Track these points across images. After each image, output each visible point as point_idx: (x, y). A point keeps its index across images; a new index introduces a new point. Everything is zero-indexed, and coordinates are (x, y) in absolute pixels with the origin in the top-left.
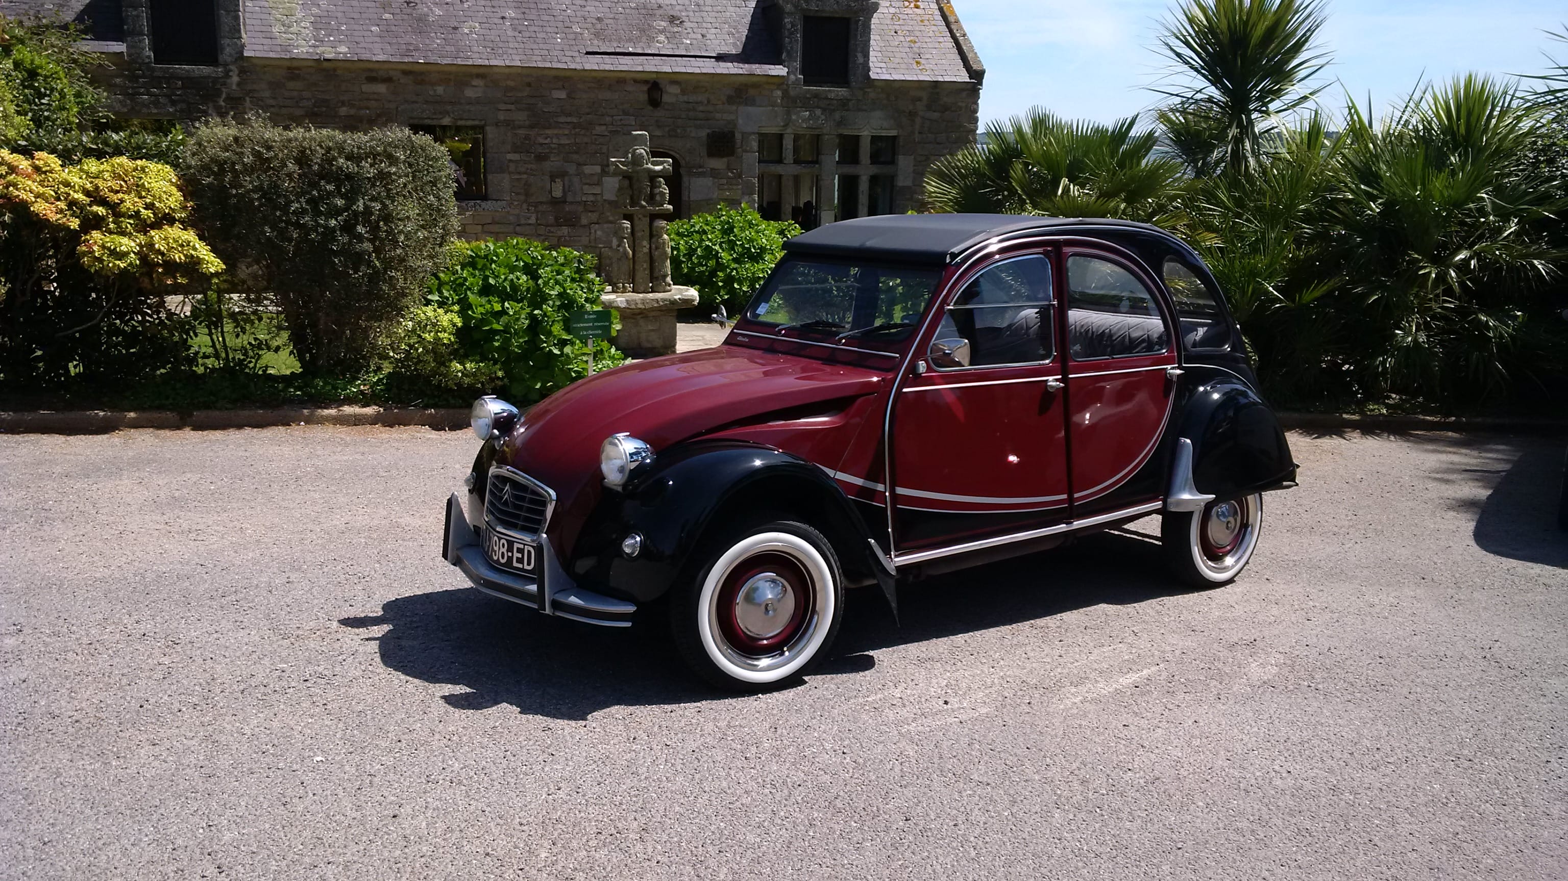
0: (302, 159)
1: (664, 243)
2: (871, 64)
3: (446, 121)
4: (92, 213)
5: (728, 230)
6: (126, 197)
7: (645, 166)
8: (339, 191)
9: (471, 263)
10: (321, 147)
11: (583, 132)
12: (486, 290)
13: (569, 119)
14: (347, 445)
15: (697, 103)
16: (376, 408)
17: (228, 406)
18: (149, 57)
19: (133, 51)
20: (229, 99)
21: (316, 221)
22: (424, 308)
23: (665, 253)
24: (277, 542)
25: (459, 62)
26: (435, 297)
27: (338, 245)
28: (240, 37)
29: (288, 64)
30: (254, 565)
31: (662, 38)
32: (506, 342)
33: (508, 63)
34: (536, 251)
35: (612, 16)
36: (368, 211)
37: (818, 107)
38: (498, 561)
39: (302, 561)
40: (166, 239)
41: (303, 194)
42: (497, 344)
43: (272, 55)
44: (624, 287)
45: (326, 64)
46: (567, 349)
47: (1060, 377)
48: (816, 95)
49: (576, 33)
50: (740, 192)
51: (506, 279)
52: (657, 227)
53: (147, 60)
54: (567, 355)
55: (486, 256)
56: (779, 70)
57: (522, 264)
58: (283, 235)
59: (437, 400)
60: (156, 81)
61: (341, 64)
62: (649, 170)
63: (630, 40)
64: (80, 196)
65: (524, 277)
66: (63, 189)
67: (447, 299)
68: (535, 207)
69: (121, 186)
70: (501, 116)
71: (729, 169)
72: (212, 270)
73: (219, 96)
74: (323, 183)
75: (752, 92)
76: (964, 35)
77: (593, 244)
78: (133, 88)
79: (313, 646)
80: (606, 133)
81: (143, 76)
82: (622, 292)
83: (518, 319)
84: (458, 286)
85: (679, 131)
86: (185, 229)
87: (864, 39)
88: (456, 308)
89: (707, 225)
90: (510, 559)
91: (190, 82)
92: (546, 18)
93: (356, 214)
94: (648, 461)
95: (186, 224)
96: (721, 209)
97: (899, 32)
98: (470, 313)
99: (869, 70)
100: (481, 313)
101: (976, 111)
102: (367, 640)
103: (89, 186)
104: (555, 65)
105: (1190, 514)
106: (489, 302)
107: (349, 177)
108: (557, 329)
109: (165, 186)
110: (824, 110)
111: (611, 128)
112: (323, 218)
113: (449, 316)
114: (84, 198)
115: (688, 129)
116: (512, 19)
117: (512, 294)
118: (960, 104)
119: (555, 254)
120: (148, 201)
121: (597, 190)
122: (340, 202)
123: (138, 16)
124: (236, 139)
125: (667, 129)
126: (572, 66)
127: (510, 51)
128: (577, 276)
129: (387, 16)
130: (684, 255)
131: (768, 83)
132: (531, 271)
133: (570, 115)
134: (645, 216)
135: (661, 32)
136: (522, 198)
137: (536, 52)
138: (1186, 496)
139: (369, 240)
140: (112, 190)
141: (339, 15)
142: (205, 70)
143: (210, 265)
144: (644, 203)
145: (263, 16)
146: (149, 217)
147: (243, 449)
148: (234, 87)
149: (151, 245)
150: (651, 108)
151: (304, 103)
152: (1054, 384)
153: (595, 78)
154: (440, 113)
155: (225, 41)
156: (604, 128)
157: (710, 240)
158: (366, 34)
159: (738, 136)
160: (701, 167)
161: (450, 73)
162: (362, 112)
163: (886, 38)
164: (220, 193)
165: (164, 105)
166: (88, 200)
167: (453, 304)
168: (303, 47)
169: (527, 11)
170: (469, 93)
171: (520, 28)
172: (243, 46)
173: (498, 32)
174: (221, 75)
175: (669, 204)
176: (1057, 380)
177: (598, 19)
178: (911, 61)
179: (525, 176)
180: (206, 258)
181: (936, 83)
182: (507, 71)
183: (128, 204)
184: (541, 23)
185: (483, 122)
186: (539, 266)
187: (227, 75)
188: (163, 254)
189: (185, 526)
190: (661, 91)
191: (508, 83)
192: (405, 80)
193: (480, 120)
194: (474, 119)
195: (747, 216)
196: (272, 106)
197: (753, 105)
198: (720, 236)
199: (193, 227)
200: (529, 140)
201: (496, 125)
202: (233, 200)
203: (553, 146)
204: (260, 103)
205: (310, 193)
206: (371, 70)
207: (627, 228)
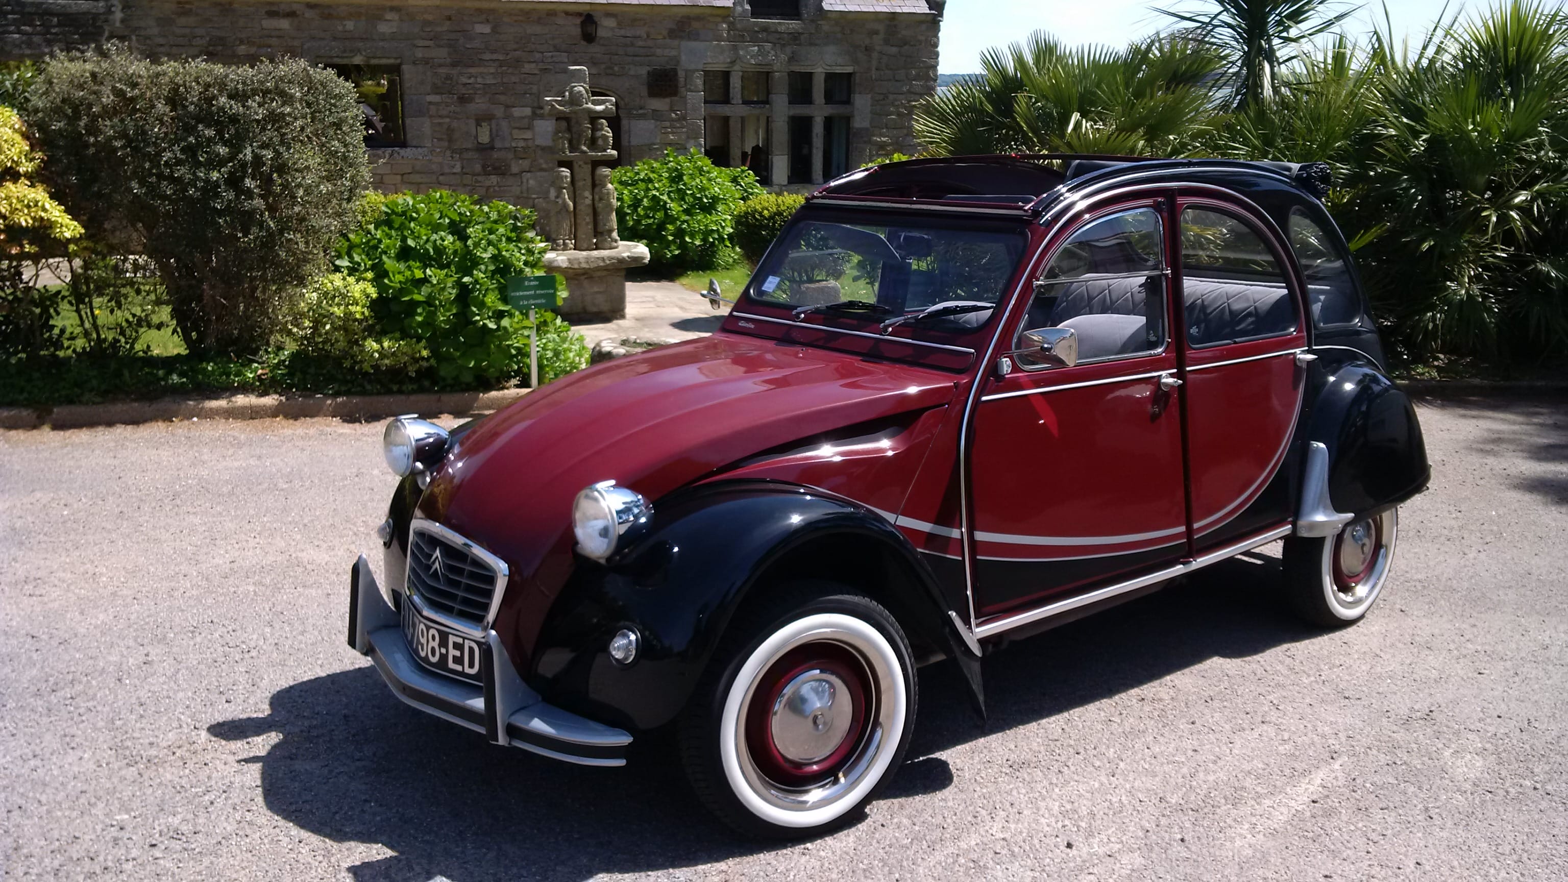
0: (175, 99)
1: (608, 194)
3: (358, 60)
5: (677, 177)
7: (585, 106)
8: (222, 138)
9: (386, 221)
10: (198, 83)
11: (510, 70)
12: (405, 254)
13: (495, 56)
14: (240, 445)
15: (635, 37)
16: (276, 397)
17: (98, 399)
21: (194, 174)
22: (330, 277)
23: (610, 205)
24: (139, 596)
26: (344, 263)
27: (222, 202)
30: (103, 634)
32: (431, 316)
34: (464, 206)
36: (258, 160)
37: (767, 41)
38: (426, 659)
39: (168, 625)
40: (8, 198)
41: (177, 141)
42: (419, 319)
44: (564, 244)
46: (505, 322)
47: (1175, 370)
48: (765, 29)
50: (685, 135)
51: (428, 240)
52: (601, 175)
54: (505, 328)
55: (404, 213)
57: (447, 221)
58: (153, 191)
59: (350, 385)
62: (590, 111)
65: (450, 238)
67: (359, 264)
68: (460, 154)
70: (419, 54)
71: (672, 110)
72: (68, 235)
73: (101, 34)
74: (200, 127)
75: (696, 25)
77: (525, 195)
79: (169, 776)
80: (536, 72)
81: (12, 12)
82: (564, 250)
83: (443, 289)
84: (372, 249)
85: (616, 68)
86: (32, 185)
88: (370, 275)
89: (653, 172)
90: (443, 658)
93: (243, 165)
94: (643, 520)
95: (33, 178)
96: (667, 155)
98: (386, 281)
100: (400, 282)
101: (936, 45)
102: (247, 761)
105: (1322, 540)
106: (409, 268)
107: (234, 119)
108: (491, 299)
109: (7, 133)
110: (774, 45)
111: (541, 66)
112: (203, 169)
113: (362, 285)
115: (627, 67)
117: (436, 259)
118: (920, 37)
119: (486, 209)
121: (528, 135)
122: (223, 150)
124: (94, 75)
125: (603, 66)
128: (513, 234)
130: (629, 207)
131: (712, 15)
132: (458, 230)
133: (495, 51)
134: (586, 163)
136: (446, 144)
138: (1320, 517)
139: (261, 196)
142: (84, 5)
143: (64, 229)
144: (584, 148)
147: (111, 454)
148: (118, 24)
150: (584, 43)
151: (198, 42)
152: (1171, 380)
153: (521, 10)
154: (351, 51)
156: (533, 65)
157: (657, 189)
159: (681, 74)
160: (641, 109)
161: (361, 6)
162: (263, 51)
164: (76, 143)
167: (366, 270)
170: (383, 28)
174: (102, 11)
175: (612, 149)
176: (1172, 375)
179: (447, 120)
180: (60, 220)
181: (894, 15)
182: (424, 3)
185: (399, 61)
186: (468, 224)
187: (109, 8)
189: (21, 574)
190: (595, 23)
191: (426, 16)
192: (309, 14)
193: (396, 58)
194: (389, 58)
195: (696, 162)
196: (162, 45)
197: (695, 40)
198: (668, 185)
199: (42, 182)
200: (451, 79)
201: (414, 63)
202: (92, 150)
203: (478, 86)
204: (148, 41)
205: (185, 140)
206: (271, 4)
207: (566, 177)
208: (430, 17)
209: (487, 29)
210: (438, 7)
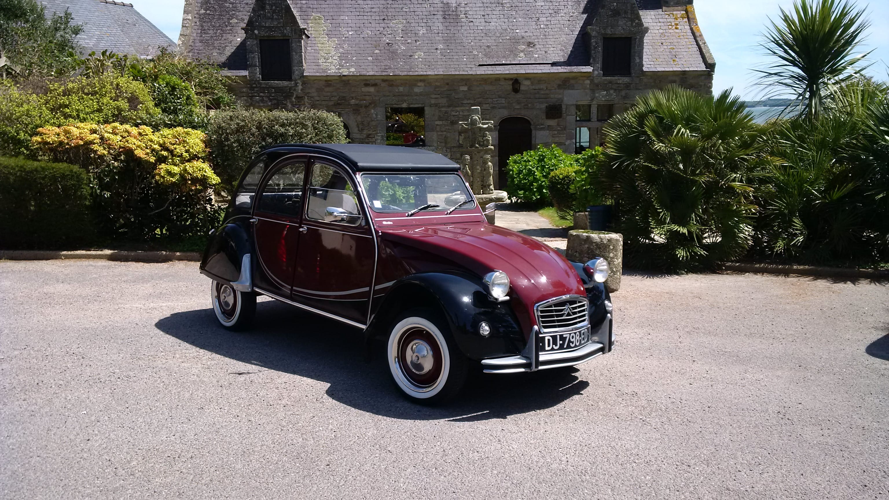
1: (489, 167)
2: (644, 63)
3: (405, 105)
4: (161, 154)
5: (541, 159)
6: (178, 147)
7: (478, 125)
10: (269, 120)
13: (469, 102)
15: (539, 89)
18: (259, 77)
19: (251, 75)
20: (297, 97)
23: (489, 172)
25: (411, 73)
28: (303, 66)
29: (325, 78)
31: (522, 55)
33: (436, 73)
35: (495, 44)
37: (612, 89)
40: (193, 167)
41: (259, 144)
43: (318, 74)
45: (344, 78)
48: (610, 82)
49: (475, 55)
50: (565, 138)
52: (485, 158)
53: (258, 79)
56: (588, 69)
60: (262, 90)
61: (351, 77)
62: (481, 128)
63: (504, 57)
64: (157, 147)
66: (149, 143)
68: (450, 149)
69: (176, 141)
70: (433, 102)
71: (558, 125)
73: (292, 96)
75: (572, 82)
76: (705, 43)
78: (252, 93)
80: (489, 108)
81: (256, 87)
85: (529, 106)
86: (204, 162)
87: (639, 48)
89: (531, 157)
91: (279, 90)
92: (460, 48)
95: (204, 160)
96: (540, 148)
97: (664, 44)
99: (643, 66)
101: (711, 87)
103: (161, 142)
104: (461, 73)
109: (198, 141)
110: (615, 90)
111: (491, 105)
114: (159, 147)
115: (535, 104)
116: (441, 49)
118: (701, 83)
120: (187, 148)
123: (254, 57)
125: (523, 104)
126: (470, 73)
127: (438, 67)
129: (377, 51)
130: (516, 174)
131: (582, 77)
133: (469, 99)
134: (478, 153)
135: (522, 51)
136: (443, 144)
137: (452, 66)
140: (171, 144)
141: (353, 52)
142: (285, 83)
143: (213, 180)
144: (477, 145)
145: (315, 55)
146: (187, 157)
148: (300, 91)
149: (185, 170)
150: (513, 93)
151: (333, 98)
153: (482, 78)
154: (401, 101)
155: (295, 68)
156: (488, 105)
157: (531, 166)
158: (364, 61)
159: (564, 107)
160: (542, 125)
161: (407, 80)
162: (362, 102)
163: (656, 47)
164: (221, 144)
165: (266, 101)
166: (160, 148)
168: (333, 69)
169: (450, 45)
170: (417, 90)
171: (445, 54)
172: (304, 70)
173: (433, 57)
174: (293, 85)
175: (492, 145)
177: (488, 46)
178: (670, 60)
179: (445, 133)
180: (211, 176)
181: (684, 72)
182: (436, 77)
183: (178, 150)
184: (457, 51)
187: (296, 84)
188: (191, 175)
190: (520, 83)
191: (437, 84)
192: (383, 84)
193: (422, 104)
194: (418, 104)
195: (554, 152)
196: (318, 101)
197: (573, 89)
198: (537, 163)
199: (208, 161)
200: (448, 113)
201: (430, 106)
202: (226, 148)
203: (460, 116)
204: (312, 99)
205: (261, 143)
206: (366, 80)
207: (468, 159)
208: (438, 84)
209: (465, 88)
210: (442, 79)
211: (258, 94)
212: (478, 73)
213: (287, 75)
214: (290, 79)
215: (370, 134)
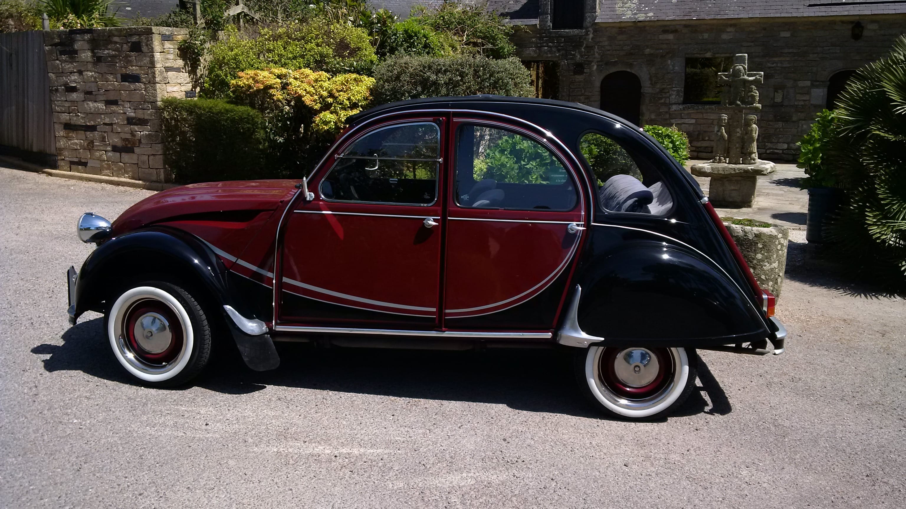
3: (709, 55)
4: (327, 101)
6: (342, 94)
11: (800, 59)
13: (791, 50)
15: (891, 35)
18: (549, 26)
19: (542, 23)
20: (588, 47)
23: (753, 137)
25: (719, 17)
28: (596, 12)
29: (619, 25)
33: (750, 16)
43: (610, 21)
44: (720, 159)
45: (639, 24)
52: (748, 119)
53: (548, 28)
60: (552, 39)
61: (647, 23)
70: (744, 50)
73: (582, 46)
77: (799, 134)
78: (540, 43)
80: (817, 59)
81: (546, 37)
85: (874, 56)
91: (569, 39)
103: (330, 89)
104: (783, 15)
109: (365, 88)
111: (821, 55)
121: (806, 97)
125: (865, 55)
126: (795, 15)
127: (755, 8)
133: (792, 47)
137: (773, 7)
138: (576, 335)
140: (338, 90)
142: (576, 31)
144: (739, 103)
148: (590, 40)
150: (853, 40)
151: (626, 48)
153: (811, 22)
154: (705, 50)
155: (588, 15)
156: (816, 55)
158: (666, 4)
161: (714, 25)
162: (658, 51)
165: (555, 52)
166: (327, 95)
168: (629, 15)
170: (725, 36)
172: (596, 16)
174: (583, 34)
175: (758, 103)
182: (750, 21)
183: (341, 97)
187: (587, 34)
190: (863, 28)
191: (751, 29)
192: (685, 30)
193: (730, 53)
194: (726, 53)
196: (609, 50)
203: (778, 68)
204: (603, 49)
206: (665, 26)
207: (725, 119)
208: (753, 29)
209: (787, 34)
210: (759, 23)
211: (547, 44)
212: (805, 16)
213: (578, 23)
214: (581, 27)
215: (664, 89)
